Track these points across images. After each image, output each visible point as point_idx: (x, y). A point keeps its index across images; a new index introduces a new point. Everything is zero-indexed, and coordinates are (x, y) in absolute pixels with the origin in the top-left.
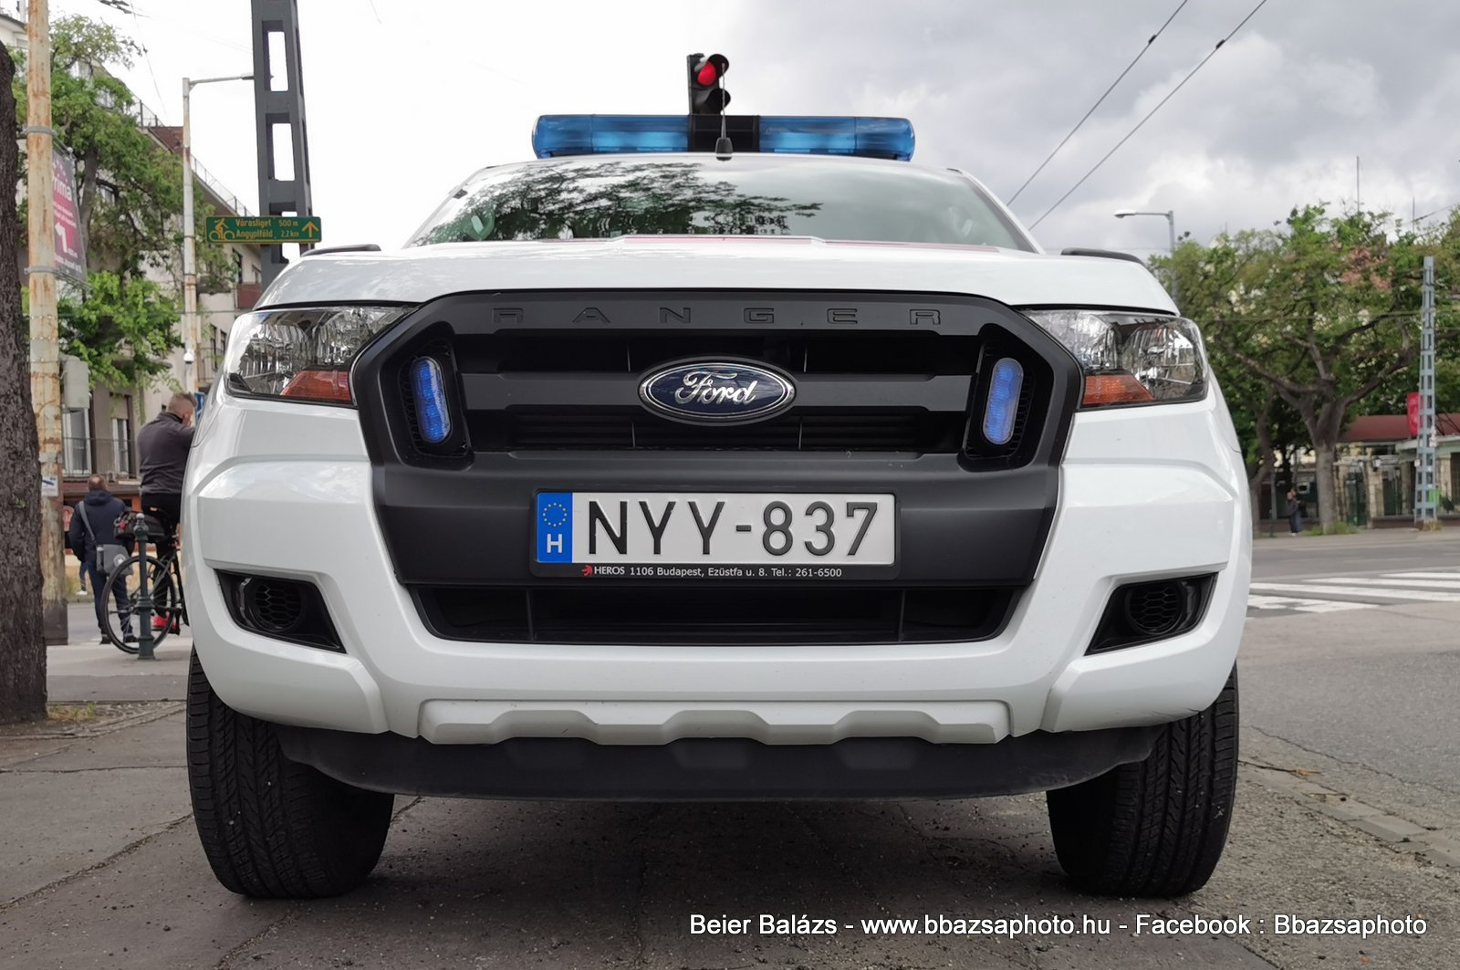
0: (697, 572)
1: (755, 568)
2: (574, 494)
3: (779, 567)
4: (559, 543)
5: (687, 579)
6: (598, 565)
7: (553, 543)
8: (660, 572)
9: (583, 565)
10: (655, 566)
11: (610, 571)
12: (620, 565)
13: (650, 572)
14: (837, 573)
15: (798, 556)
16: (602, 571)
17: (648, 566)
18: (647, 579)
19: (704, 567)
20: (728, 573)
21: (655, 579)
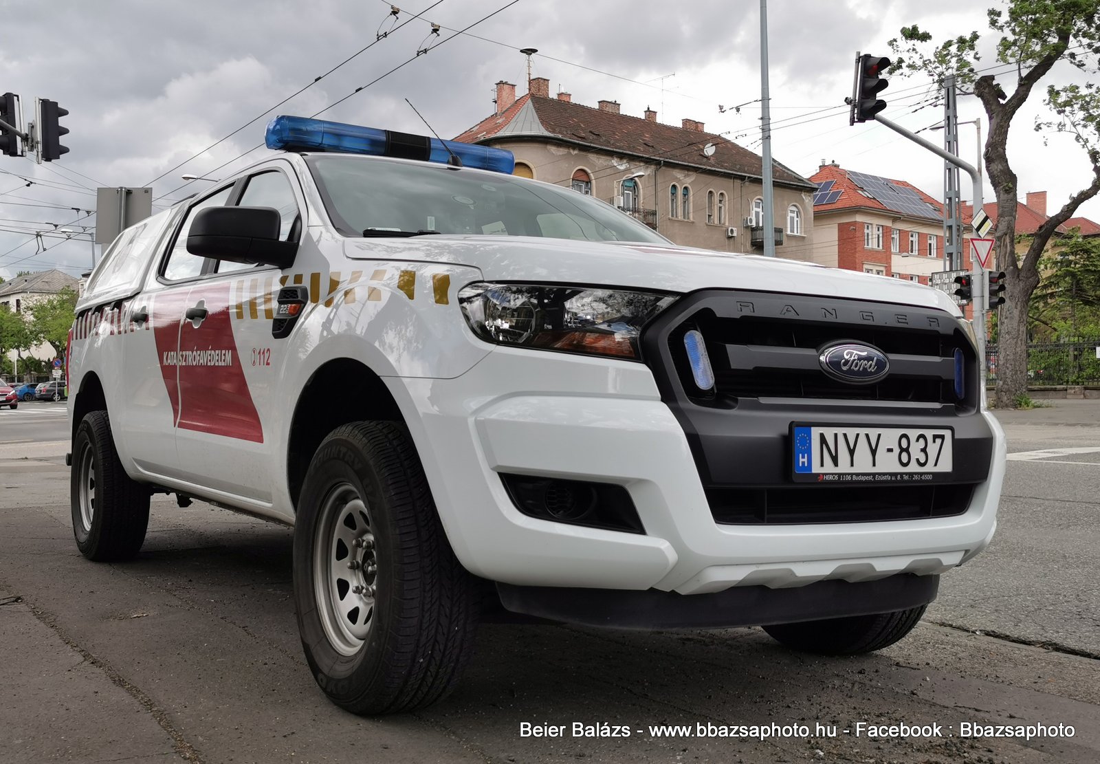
0: (870, 478)
1: (895, 474)
2: (812, 428)
3: (906, 474)
4: (805, 460)
5: (866, 482)
6: (826, 474)
7: (802, 460)
8: (854, 477)
9: (818, 475)
10: (852, 474)
11: (831, 478)
12: (836, 474)
13: (849, 478)
14: (930, 477)
15: (913, 468)
16: (827, 478)
17: (849, 474)
18: (848, 482)
19: (874, 475)
20: (884, 478)
21: (852, 482)
